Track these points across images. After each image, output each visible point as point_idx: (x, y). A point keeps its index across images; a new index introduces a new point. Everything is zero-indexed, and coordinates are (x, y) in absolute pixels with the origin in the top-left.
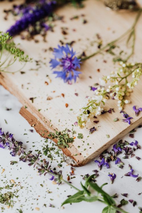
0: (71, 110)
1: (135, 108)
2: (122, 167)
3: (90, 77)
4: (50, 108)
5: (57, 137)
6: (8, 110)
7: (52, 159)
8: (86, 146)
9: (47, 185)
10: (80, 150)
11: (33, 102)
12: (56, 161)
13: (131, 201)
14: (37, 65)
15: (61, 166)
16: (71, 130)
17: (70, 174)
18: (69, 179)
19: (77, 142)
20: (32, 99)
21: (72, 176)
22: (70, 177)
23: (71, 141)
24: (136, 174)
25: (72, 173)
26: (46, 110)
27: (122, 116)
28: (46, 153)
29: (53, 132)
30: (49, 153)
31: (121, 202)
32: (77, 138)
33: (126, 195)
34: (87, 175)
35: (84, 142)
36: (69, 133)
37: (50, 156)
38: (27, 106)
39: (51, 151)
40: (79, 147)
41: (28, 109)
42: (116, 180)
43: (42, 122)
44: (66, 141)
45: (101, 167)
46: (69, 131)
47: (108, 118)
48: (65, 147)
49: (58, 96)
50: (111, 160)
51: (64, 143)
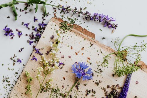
0: (68, 46)
1: (36, 60)
2: (33, 27)
3: (67, 72)
4: (80, 43)
5: (69, 27)
6: (104, 38)
7: (68, 18)
8: (52, 27)
9: (64, 3)
10: (54, 24)
11: (91, 43)
12: (66, 18)
13: (23, 11)
14: (100, 69)
15: (62, 16)
16: (64, 34)
17: (56, 13)
18: (55, 10)
19: (58, 28)
20: (92, 45)
21: (54, 13)
22: (55, 12)
23: (61, 28)
24: (25, 26)
25: (55, 14)
26: (82, 41)
27: (41, 52)
28: (72, 20)
29: (72, 29)
30: (71, 21)
31: (27, 8)
32: (59, 30)
33: (26, 13)
34: (47, 16)
35: (54, 29)
36: (64, 31)
37: (69, 19)
38: (92, 40)
39: (70, 22)
40: (55, 26)
41: (91, 38)
42: (33, 19)
43: (80, 33)
44: (63, 26)
45: (43, 22)
46: (64, 33)
47: (48, 48)
48: (62, 23)
49: (79, 52)
50: (39, 29)
51: (63, 24)
